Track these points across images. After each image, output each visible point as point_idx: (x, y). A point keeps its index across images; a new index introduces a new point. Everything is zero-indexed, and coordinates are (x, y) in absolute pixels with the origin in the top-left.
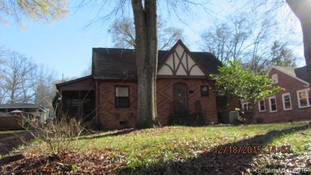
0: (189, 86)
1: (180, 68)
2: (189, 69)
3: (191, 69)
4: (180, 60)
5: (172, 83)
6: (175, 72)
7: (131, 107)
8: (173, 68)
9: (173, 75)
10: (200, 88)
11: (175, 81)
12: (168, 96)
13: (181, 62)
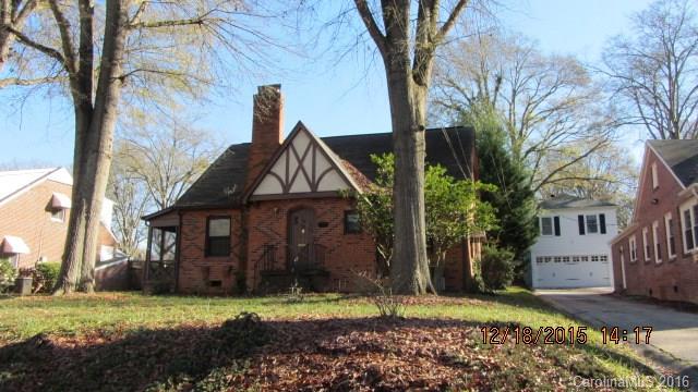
0: (320, 211)
1: (298, 177)
2: (317, 179)
3: (320, 179)
4: (301, 162)
5: (286, 209)
6: (287, 186)
7: (232, 255)
8: (284, 179)
9: (284, 194)
10: (342, 216)
11: (292, 205)
12: (277, 233)
13: (301, 167)
